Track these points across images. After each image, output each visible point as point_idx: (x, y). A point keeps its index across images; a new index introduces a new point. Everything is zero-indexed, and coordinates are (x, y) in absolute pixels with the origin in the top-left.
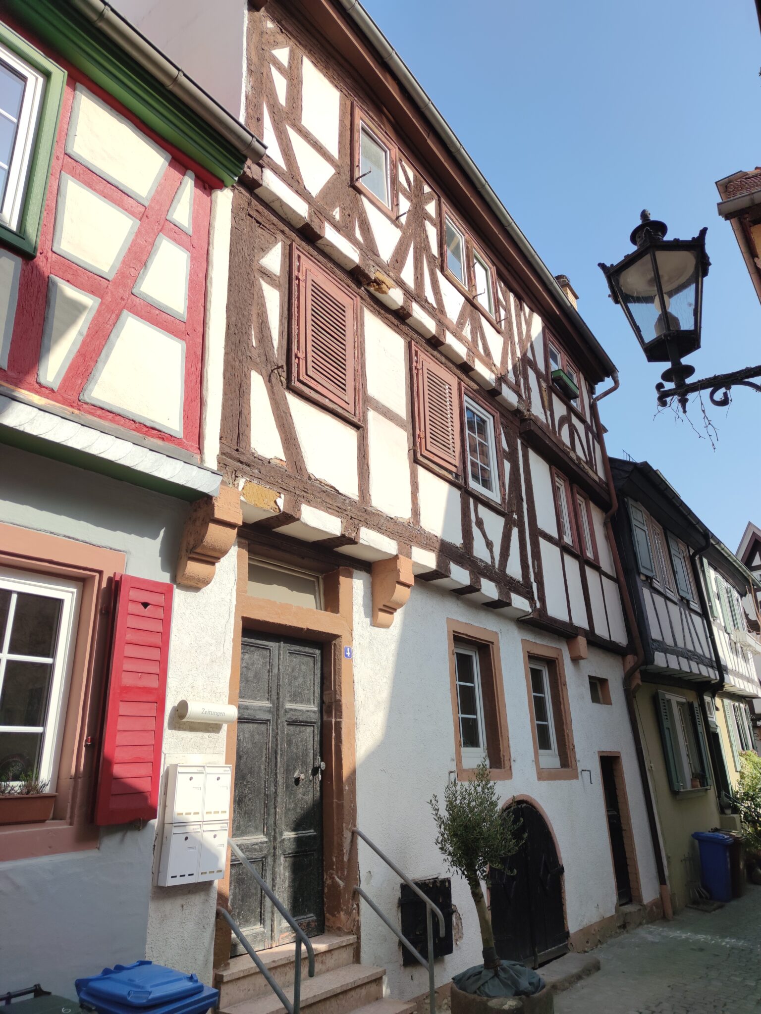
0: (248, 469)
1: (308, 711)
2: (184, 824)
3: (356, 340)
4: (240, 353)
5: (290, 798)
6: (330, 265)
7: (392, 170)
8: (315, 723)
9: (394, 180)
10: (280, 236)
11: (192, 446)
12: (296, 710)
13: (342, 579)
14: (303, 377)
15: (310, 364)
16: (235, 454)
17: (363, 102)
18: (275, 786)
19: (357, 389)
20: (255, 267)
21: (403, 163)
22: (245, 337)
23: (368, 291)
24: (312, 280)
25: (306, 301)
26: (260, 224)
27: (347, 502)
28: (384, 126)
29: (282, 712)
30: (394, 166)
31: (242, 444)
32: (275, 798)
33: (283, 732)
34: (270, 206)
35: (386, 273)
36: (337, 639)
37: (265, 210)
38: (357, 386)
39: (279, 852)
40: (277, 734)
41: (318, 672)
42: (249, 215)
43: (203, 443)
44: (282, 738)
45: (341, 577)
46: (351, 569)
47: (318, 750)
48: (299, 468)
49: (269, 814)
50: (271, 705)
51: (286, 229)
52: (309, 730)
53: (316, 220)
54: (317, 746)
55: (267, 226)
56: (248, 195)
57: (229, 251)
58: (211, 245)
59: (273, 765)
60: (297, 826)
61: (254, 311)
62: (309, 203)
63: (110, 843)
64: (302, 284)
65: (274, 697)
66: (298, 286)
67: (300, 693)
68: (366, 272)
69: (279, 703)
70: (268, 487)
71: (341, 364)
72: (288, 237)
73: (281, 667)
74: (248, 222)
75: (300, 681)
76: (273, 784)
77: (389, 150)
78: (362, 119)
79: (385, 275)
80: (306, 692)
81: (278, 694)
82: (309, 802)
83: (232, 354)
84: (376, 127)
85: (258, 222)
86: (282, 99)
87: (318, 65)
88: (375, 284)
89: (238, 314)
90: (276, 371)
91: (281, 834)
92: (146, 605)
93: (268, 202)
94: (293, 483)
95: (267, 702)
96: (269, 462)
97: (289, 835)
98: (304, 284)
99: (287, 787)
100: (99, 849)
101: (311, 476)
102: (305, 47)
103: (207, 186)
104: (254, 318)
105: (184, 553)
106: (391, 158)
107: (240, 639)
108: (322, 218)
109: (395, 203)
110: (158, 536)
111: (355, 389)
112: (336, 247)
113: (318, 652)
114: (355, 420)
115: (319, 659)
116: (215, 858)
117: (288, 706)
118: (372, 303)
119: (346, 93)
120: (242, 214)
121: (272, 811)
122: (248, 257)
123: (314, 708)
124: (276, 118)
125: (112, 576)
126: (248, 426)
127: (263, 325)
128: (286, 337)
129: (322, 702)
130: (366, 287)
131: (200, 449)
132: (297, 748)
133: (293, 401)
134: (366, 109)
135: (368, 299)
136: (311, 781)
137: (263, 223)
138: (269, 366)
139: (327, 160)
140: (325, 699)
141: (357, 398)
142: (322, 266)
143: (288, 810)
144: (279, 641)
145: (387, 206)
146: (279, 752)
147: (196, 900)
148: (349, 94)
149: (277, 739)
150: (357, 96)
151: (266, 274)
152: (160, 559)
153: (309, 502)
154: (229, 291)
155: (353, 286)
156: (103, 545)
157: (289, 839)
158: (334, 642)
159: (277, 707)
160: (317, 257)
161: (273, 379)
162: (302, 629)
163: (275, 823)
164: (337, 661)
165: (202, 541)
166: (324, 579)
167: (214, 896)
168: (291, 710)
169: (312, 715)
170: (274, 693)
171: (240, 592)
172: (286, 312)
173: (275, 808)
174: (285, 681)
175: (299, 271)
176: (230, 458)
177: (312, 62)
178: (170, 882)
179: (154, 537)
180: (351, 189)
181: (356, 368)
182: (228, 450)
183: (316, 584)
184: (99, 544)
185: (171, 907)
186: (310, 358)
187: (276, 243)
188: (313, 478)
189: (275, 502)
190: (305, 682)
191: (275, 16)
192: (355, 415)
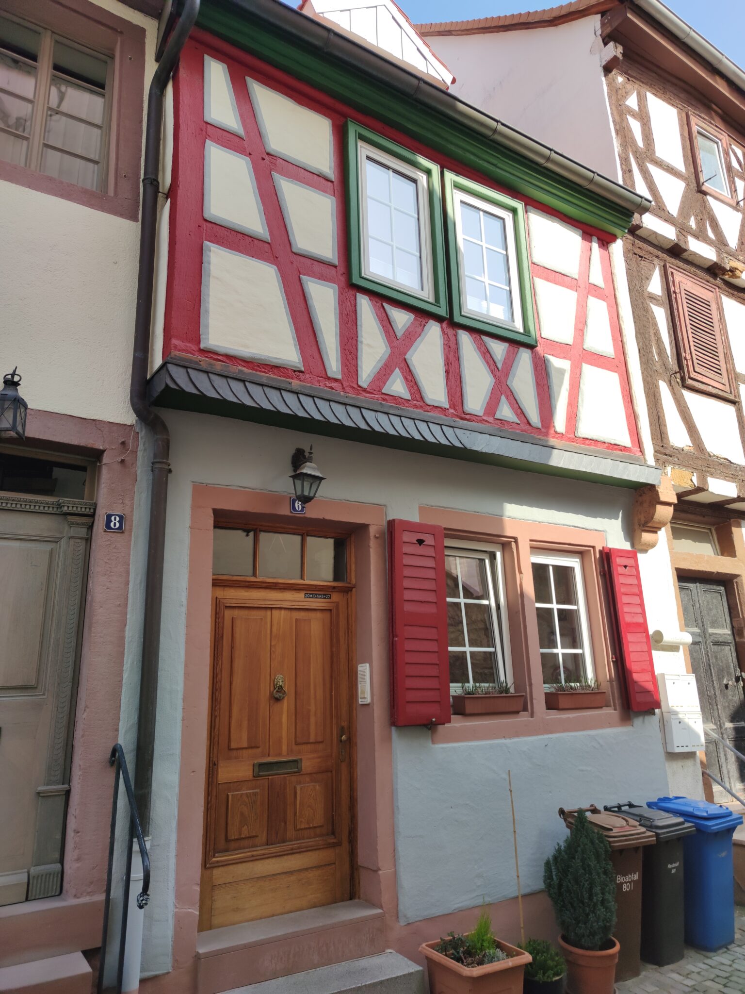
0: (671, 458)
1: (724, 634)
2: (676, 713)
3: (721, 327)
4: (649, 369)
5: (724, 699)
6: (693, 269)
7: (725, 159)
8: (730, 643)
9: (729, 168)
10: (656, 261)
11: (637, 451)
12: (716, 634)
13: (734, 529)
14: (693, 375)
15: (695, 361)
16: (662, 450)
17: (696, 108)
18: (714, 690)
19: (729, 370)
20: (646, 295)
21: (733, 146)
22: (650, 355)
23: (723, 280)
24: (685, 290)
25: (683, 308)
26: (642, 257)
27: (738, 469)
28: (714, 120)
29: (707, 636)
30: (727, 154)
31: (665, 441)
32: (715, 698)
33: (711, 649)
34: (647, 240)
35: (736, 259)
36: (738, 578)
37: (644, 245)
38: (728, 368)
39: (725, 736)
40: (708, 652)
41: (726, 604)
42: (635, 254)
43: (643, 447)
44: (711, 655)
45: (733, 528)
46: (739, 520)
47: (737, 664)
48: (701, 450)
49: (713, 710)
50: (699, 631)
51: (659, 253)
52: (727, 648)
53: (682, 238)
54: (735, 660)
55: (647, 257)
56: (631, 238)
57: (628, 290)
58: (616, 291)
59: (710, 674)
60: (733, 719)
61: (652, 332)
62: (675, 225)
63: (638, 722)
64: (679, 296)
65: (701, 625)
66: (676, 298)
67: (716, 621)
68: (723, 265)
69: (704, 629)
70: (685, 469)
71: (714, 354)
72: (661, 260)
73: (701, 602)
74: (635, 259)
75: (714, 612)
76: (712, 689)
77: (720, 140)
78: (697, 123)
79: (736, 261)
80: (720, 620)
81: (702, 622)
82: (737, 702)
83: (645, 372)
84: (708, 125)
85: (640, 256)
86: (640, 143)
87: (658, 94)
88: (729, 272)
89: (643, 339)
90: (673, 376)
91: (724, 724)
92: (625, 567)
93: (645, 237)
94: (700, 462)
95: (696, 628)
96: (683, 450)
97: (729, 725)
98: (679, 295)
99: (721, 691)
100: (632, 726)
101: (711, 454)
102: (646, 84)
103: (605, 243)
104: (653, 338)
105: (637, 527)
106: (723, 147)
107: (677, 584)
108: (685, 233)
109: (734, 190)
110: (618, 517)
111: (727, 371)
112: (698, 254)
113: (722, 588)
114: (732, 397)
115: (724, 593)
116: (697, 736)
117: (711, 631)
118: (727, 289)
119: (681, 107)
120: (630, 255)
121: (715, 707)
122: (639, 289)
123: (728, 631)
124: (640, 162)
125: (601, 549)
126: (665, 426)
127: (659, 340)
128: (674, 345)
129: (733, 627)
130: (721, 276)
131: (642, 451)
132: (722, 662)
133: (688, 396)
134: (698, 113)
135: (724, 287)
136: (735, 687)
137: (644, 256)
138: (668, 373)
139: (678, 178)
140: (735, 624)
141: (730, 378)
142: (688, 274)
143: (724, 707)
144: (696, 583)
145: (726, 195)
146: (712, 665)
147: (689, 763)
148: (683, 106)
149: (708, 656)
150: (691, 105)
151: (652, 298)
152: (622, 533)
153: (712, 475)
154: (635, 322)
155: (711, 280)
156: (592, 528)
157: (730, 728)
158: (735, 580)
159: (704, 632)
160: (683, 267)
161: (673, 382)
162: (713, 573)
163: (719, 716)
164: (741, 595)
165: (652, 518)
166: (716, 530)
167: (698, 762)
168: (713, 634)
169: (728, 637)
170: (700, 621)
171: (671, 549)
172: (671, 324)
173: (717, 705)
174: (705, 612)
175: (674, 286)
176: (660, 454)
177: (653, 93)
178: (677, 750)
179: (617, 518)
180: (699, 194)
181: (725, 352)
182: (658, 448)
183: (710, 534)
184: (590, 528)
185: (677, 765)
186: (694, 357)
187: (655, 268)
188: (712, 455)
189: (691, 480)
190: (718, 612)
191: (623, 69)
192: (731, 393)
